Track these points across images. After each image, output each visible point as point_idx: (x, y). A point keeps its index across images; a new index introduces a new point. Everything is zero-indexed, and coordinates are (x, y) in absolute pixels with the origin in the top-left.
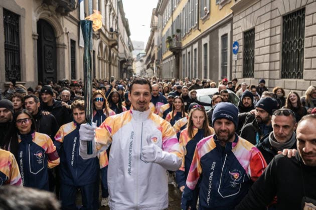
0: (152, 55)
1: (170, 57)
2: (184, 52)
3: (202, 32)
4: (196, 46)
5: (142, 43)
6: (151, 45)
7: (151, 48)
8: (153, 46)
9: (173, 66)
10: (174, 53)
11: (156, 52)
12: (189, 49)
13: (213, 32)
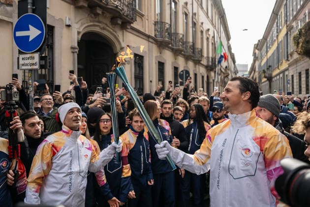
0: (254, 77)
1: (265, 82)
2: (273, 79)
3: (280, 70)
4: (278, 77)
5: (246, 66)
6: (253, 69)
7: (253, 72)
8: (255, 71)
9: (268, 87)
10: (268, 80)
11: (257, 76)
12: (275, 78)
13: (283, 72)
